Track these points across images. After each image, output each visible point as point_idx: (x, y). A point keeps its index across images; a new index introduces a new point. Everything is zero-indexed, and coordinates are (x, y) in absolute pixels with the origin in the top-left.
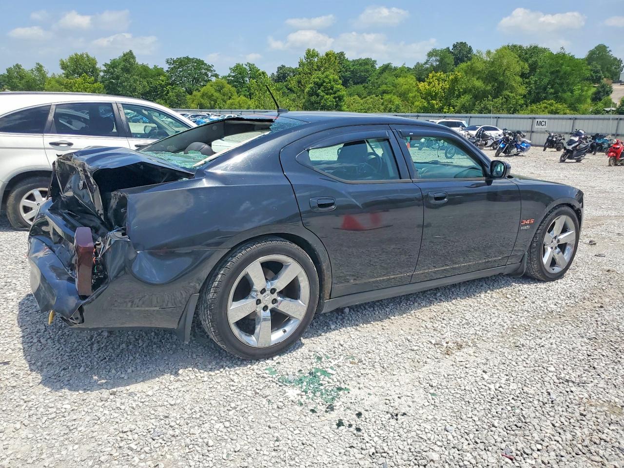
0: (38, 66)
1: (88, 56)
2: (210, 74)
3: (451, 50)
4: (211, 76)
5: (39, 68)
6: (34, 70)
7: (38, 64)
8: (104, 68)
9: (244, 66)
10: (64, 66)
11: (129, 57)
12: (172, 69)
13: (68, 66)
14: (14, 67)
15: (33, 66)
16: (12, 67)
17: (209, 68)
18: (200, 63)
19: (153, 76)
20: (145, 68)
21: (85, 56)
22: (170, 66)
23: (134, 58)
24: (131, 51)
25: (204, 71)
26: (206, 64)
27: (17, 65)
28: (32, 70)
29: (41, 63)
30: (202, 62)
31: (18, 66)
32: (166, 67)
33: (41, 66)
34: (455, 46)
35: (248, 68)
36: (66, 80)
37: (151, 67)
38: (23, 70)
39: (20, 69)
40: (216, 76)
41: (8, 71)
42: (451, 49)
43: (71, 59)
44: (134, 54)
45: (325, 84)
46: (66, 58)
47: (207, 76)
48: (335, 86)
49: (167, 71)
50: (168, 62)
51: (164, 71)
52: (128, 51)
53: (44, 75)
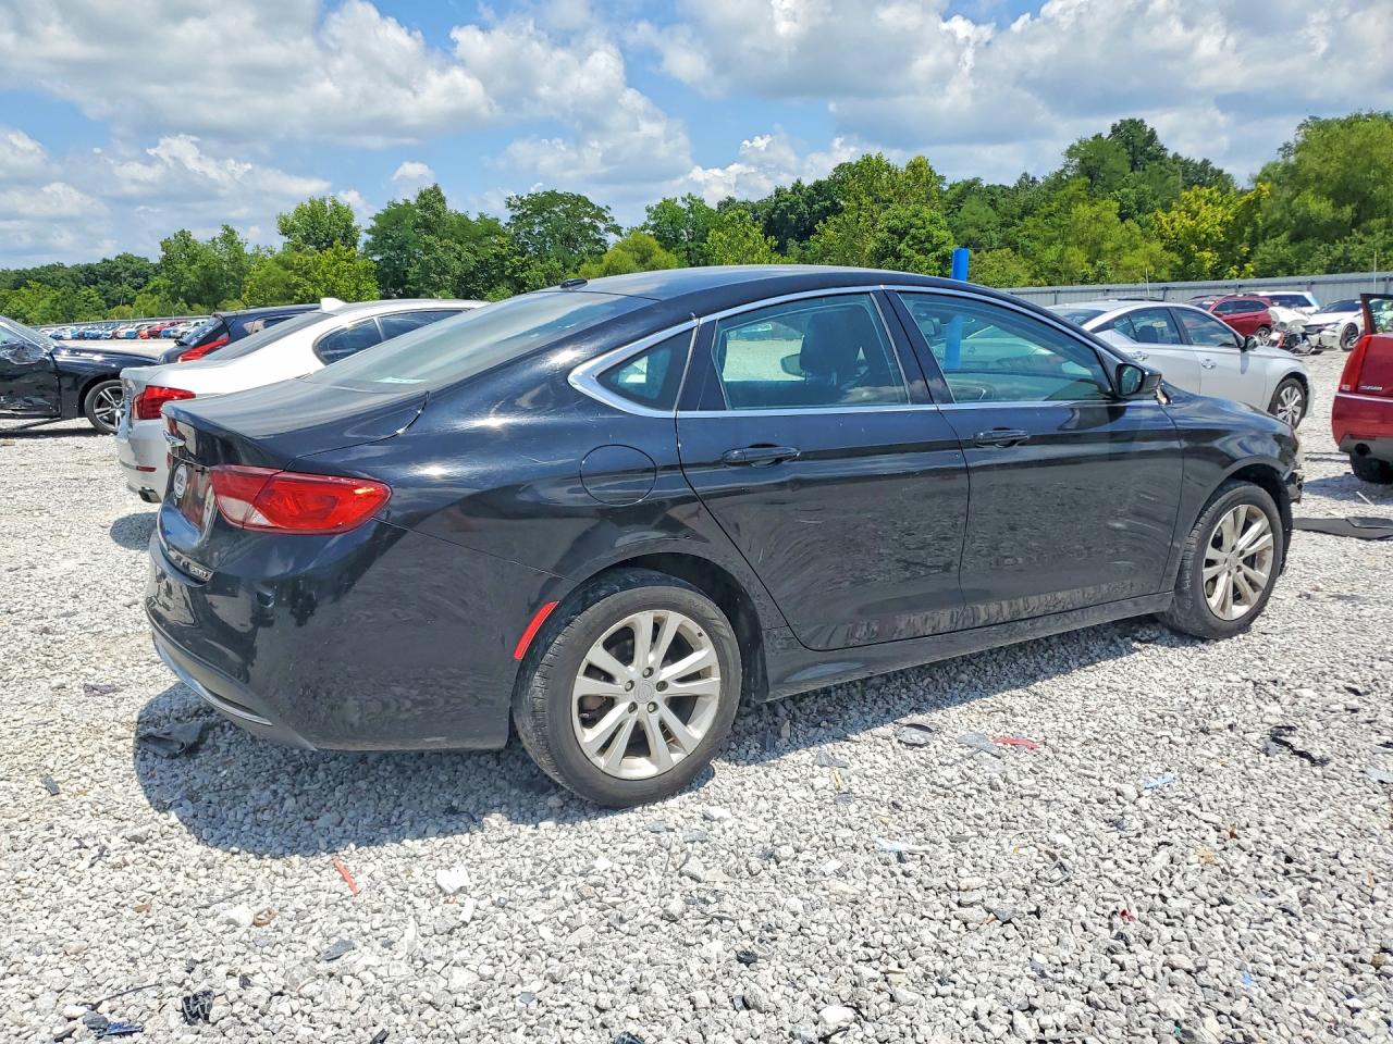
0: (226, 232)
1: (335, 203)
2: (602, 226)
3: (1106, 139)
4: (606, 230)
5: (229, 237)
6: (217, 240)
7: (226, 227)
8: (374, 224)
9: (679, 203)
10: (286, 231)
11: (431, 200)
12: (518, 219)
13: (294, 229)
15: (218, 232)
16: (172, 238)
17: (599, 214)
18: (580, 201)
19: (478, 239)
20: (463, 221)
21: (328, 203)
22: (511, 214)
23: (442, 200)
24: (435, 187)
25: (586, 220)
27: (182, 233)
28: (214, 240)
29: (232, 226)
30: (587, 203)
31: (184, 236)
32: (505, 216)
33: (232, 232)
34: (1115, 130)
35: (685, 206)
36: (296, 258)
37: (473, 217)
38: (195, 242)
39: (188, 240)
40: (617, 230)
41: (165, 246)
42: (1105, 136)
43: (300, 212)
44: (444, 193)
45: (913, 231)
46: (289, 210)
47: (595, 228)
48: (935, 233)
49: (508, 224)
50: (509, 205)
51: (502, 223)
52: (430, 186)
53: (239, 250)
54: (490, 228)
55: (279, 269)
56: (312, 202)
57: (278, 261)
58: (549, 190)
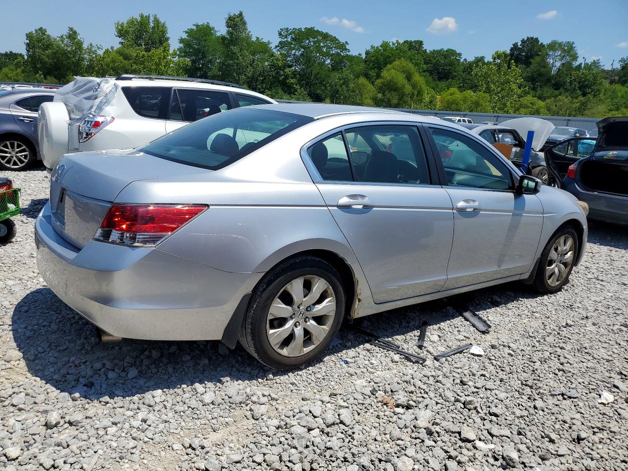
0: (71, 32)
1: (157, 21)
3: (519, 46)
5: (72, 35)
6: (65, 37)
7: (71, 29)
8: (185, 36)
9: (391, 44)
10: (122, 33)
11: (236, 23)
12: (282, 45)
13: (127, 32)
14: (36, 32)
15: (65, 32)
16: (34, 32)
18: (326, 36)
21: (152, 19)
22: (280, 40)
23: (244, 23)
24: (241, 14)
26: (337, 40)
27: (41, 29)
28: (62, 37)
29: (75, 29)
30: (334, 39)
31: (42, 31)
33: (75, 33)
34: (523, 42)
36: (133, 52)
38: (49, 36)
39: (44, 34)
41: (29, 36)
42: (519, 44)
43: (132, 22)
49: (276, 47)
50: (280, 34)
51: (273, 46)
52: (237, 13)
53: (79, 45)
54: (262, 48)
55: (121, 58)
56: (142, 16)
57: (119, 52)
58: (309, 27)
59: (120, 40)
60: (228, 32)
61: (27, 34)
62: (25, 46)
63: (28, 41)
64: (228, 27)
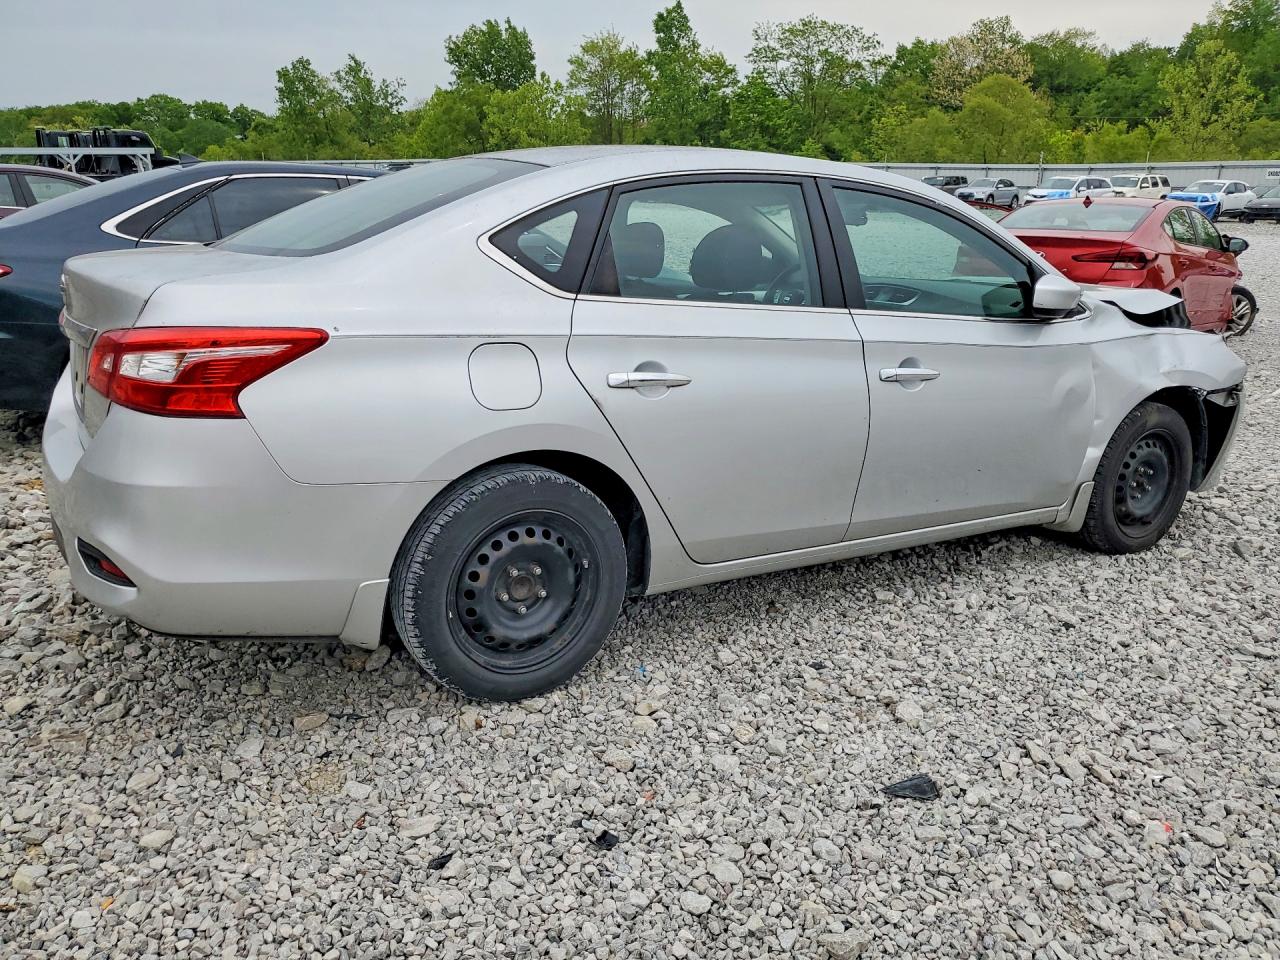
59: (453, 67)
60: (659, 41)
61: (278, 72)
62: (276, 94)
63: (281, 85)
64: (658, 32)
